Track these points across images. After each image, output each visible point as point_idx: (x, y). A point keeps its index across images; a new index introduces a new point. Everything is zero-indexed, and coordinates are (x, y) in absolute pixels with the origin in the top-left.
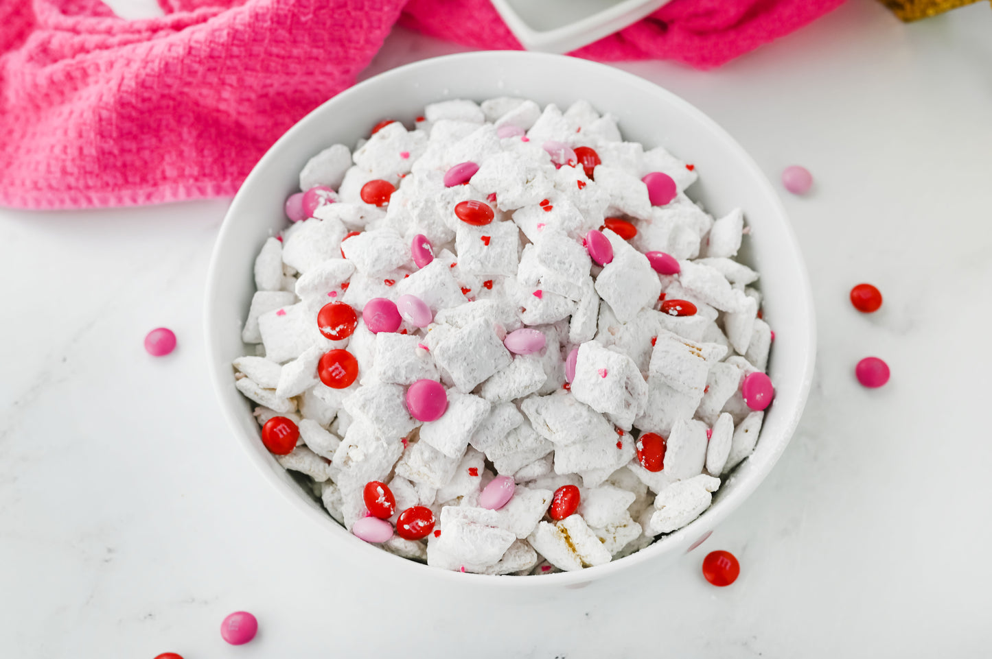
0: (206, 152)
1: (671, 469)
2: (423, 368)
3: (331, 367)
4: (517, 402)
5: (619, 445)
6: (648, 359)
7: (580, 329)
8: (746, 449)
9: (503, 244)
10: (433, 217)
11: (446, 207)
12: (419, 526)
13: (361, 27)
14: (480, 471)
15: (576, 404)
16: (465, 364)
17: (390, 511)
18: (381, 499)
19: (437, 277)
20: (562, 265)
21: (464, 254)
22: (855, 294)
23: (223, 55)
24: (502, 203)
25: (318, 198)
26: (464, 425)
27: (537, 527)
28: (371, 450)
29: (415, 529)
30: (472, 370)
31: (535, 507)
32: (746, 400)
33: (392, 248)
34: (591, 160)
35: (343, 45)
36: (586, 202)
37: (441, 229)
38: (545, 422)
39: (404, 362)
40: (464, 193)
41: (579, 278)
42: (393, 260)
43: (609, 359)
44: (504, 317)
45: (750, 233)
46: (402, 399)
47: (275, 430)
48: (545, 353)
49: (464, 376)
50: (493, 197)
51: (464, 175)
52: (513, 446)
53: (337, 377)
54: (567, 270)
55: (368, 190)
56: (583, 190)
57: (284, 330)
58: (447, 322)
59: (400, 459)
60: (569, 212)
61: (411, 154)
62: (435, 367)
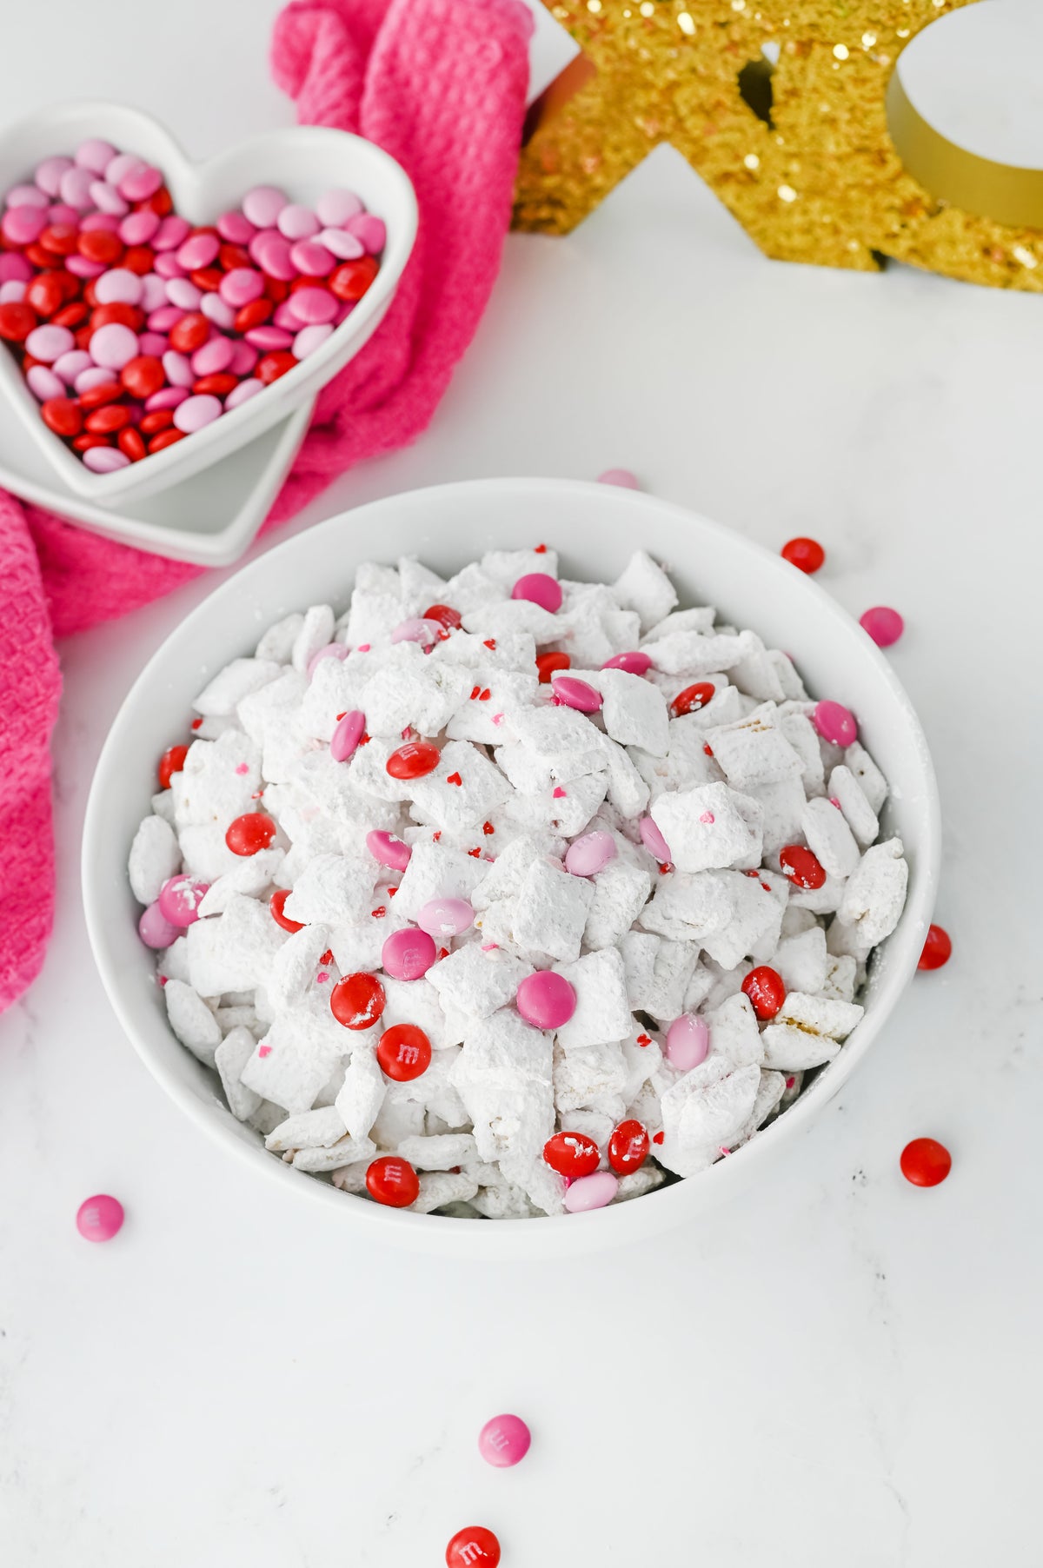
2: (511, 970)
3: (397, 1056)
4: (637, 926)
5: (766, 887)
7: (636, 793)
8: (878, 788)
9: (475, 770)
10: (364, 803)
11: (373, 781)
12: (638, 1146)
13: (28, 674)
15: (695, 878)
16: (557, 927)
17: (596, 1155)
18: (579, 1150)
19: (436, 861)
20: (569, 738)
21: (445, 819)
24: (429, 730)
25: (182, 896)
26: (612, 992)
27: (764, 1041)
28: (521, 1107)
29: (635, 1153)
30: (568, 927)
31: (743, 1022)
32: (833, 741)
33: (351, 871)
34: (448, 614)
35: (24, 711)
36: (513, 659)
38: (683, 922)
39: (488, 979)
40: (377, 753)
41: (597, 740)
42: (364, 883)
43: (701, 798)
44: (542, 847)
46: (519, 1020)
47: (385, 1179)
48: (618, 853)
49: (565, 940)
50: (410, 730)
51: (355, 733)
52: (669, 976)
53: (414, 1062)
54: (578, 740)
55: (236, 840)
56: (498, 649)
57: (287, 1065)
58: (492, 901)
59: (555, 1092)
60: (514, 680)
61: (249, 763)
62: (519, 958)
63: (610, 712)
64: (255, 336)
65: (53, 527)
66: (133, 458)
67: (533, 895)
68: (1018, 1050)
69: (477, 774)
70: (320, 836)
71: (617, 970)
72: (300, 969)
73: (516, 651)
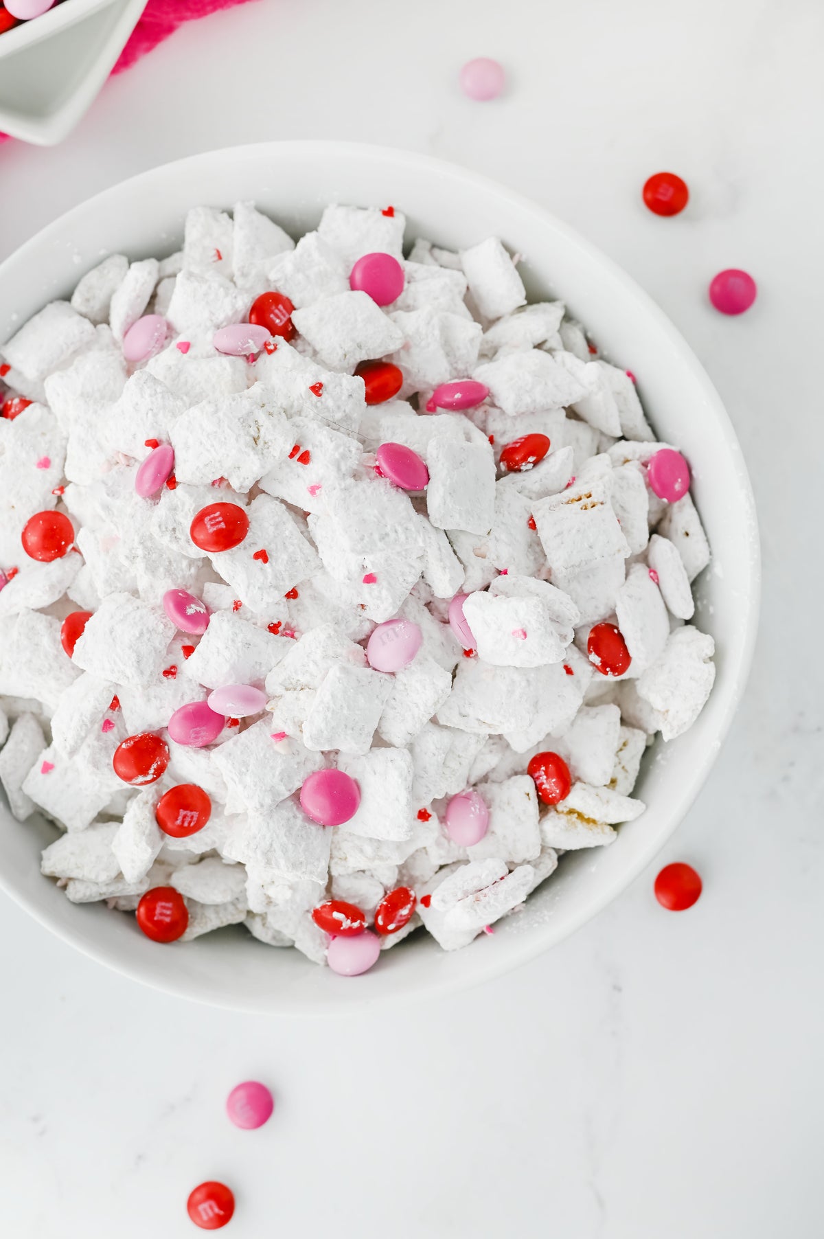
2: (298, 763)
3: (177, 820)
4: (432, 720)
5: (569, 671)
6: (538, 549)
8: (700, 554)
9: (284, 544)
10: (164, 556)
11: (176, 538)
12: (405, 915)
14: (431, 810)
16: (349, 732)
18: (346, 924)
19: (233, 641)
20: (387, 538)
21: (247, 593)
22: (650, 200)
24: (238, 483)
26: (397, 799)
27: (542, 831)
31: (523, 809)
33: (145, 631)
34: (279, 310)
36: (339, 407)
37: (185, 563)
38: (479, 720)
39: (274, 776)
40: (184, 503)
41: (416, 540)
42: (157, 645)
43: (516, 613)
44: (343, 626)
45: (523, 259)
46: (300, 816)
47: (156, 918)
50: (223, 483)
52: (457, 767)
53: (192, 824)
54: (396, 541)
55: (33, 539)
56: (322, 396)
57: (68, 786)
58: (287, 689)
59: (331, 858)
60: (337, 447)
61: (51, 457)
63: (435, 495)
67: (328, 703)
68: (786, 779)
69: (286, 549)
70: (116, 571)
72: (84, 727)
73: (343, 398)
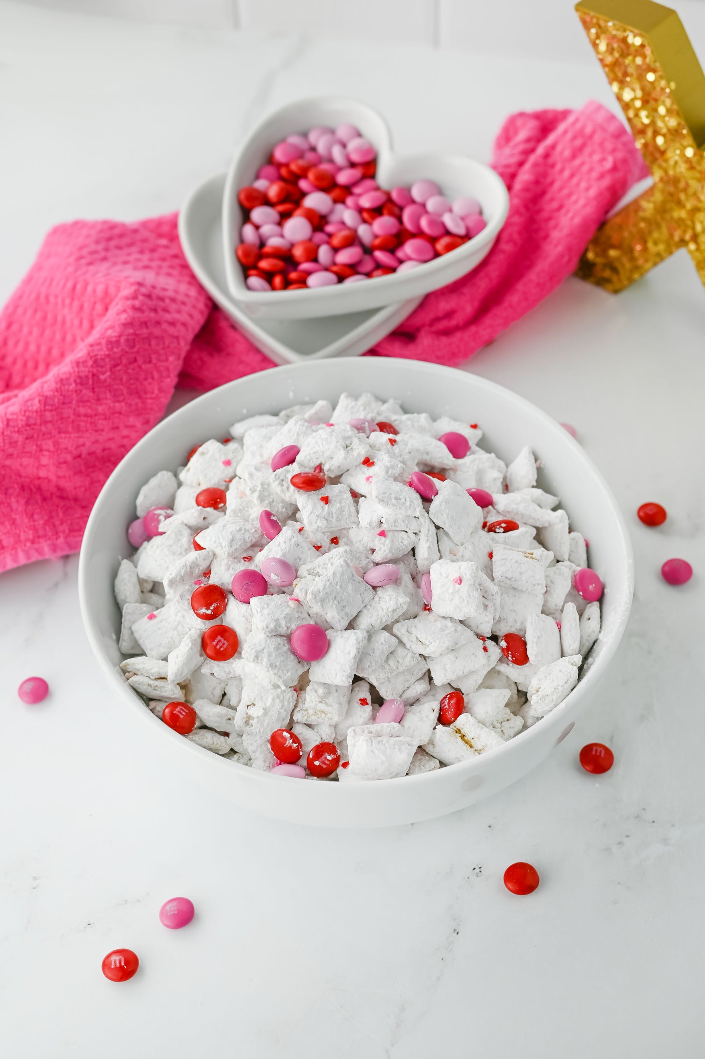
0: (36, 517)
1: (536, 657)
2: (299, 617)
3: (213, 642)
4: (387, 628)
5: (485, 649)
6: (490, 571)
7: (427, 553)
8: (593, 632)
9: (341, 501)
10: (271, 496)
11: (282, 484)
12: (328, 760)
13: (153, 378)
14: (369, 701)
15: (440, 619)
16: (336, 602)
17: (299, 752)
18: (289, 742)
19: (290, 539)
20: (399, 500)
21: (309, 516)
22: (642, 514)
23: (38, 421)
24: (329, 470)
25: (158, 517)
26: (349, 653)
27: (434, 732)
28: (269, 703)
29: (325, 764)
30: (343, 607)
31: (427, 716)
32: (581, 593)
33: (243, 528)
35: (140, 397)
36: (401, 456)
37: (281, 505)
38: (417, 638)
39: (281, 614)
40: (294, 469)
41: (415, 509)
42: (247, 538)
43: (460, 568)
44: (357, 562)
45: (542, 465)
46: (287, 646)
47: (174, 713)
48: (400, 583)
49: (337, 613)
50: (320, 468)
51: (289, 456)
52: (394, 668)
53: (222, 649)
54: (403, 504)
55: (202, 498)
56: (396, 446)
57: (159, 629)
58: (309, 575)
59: (296, 706)
60: (390, 461)
61: (232, 461)
62: (309, 615)
63: (437, 504)
64: (379, 255)
65: (223, 324)
66: (273, 288)
69: (340, 502)
70: (242, 508)
71: (359, 643)
72: (185, 568)
73: (405, 451)
